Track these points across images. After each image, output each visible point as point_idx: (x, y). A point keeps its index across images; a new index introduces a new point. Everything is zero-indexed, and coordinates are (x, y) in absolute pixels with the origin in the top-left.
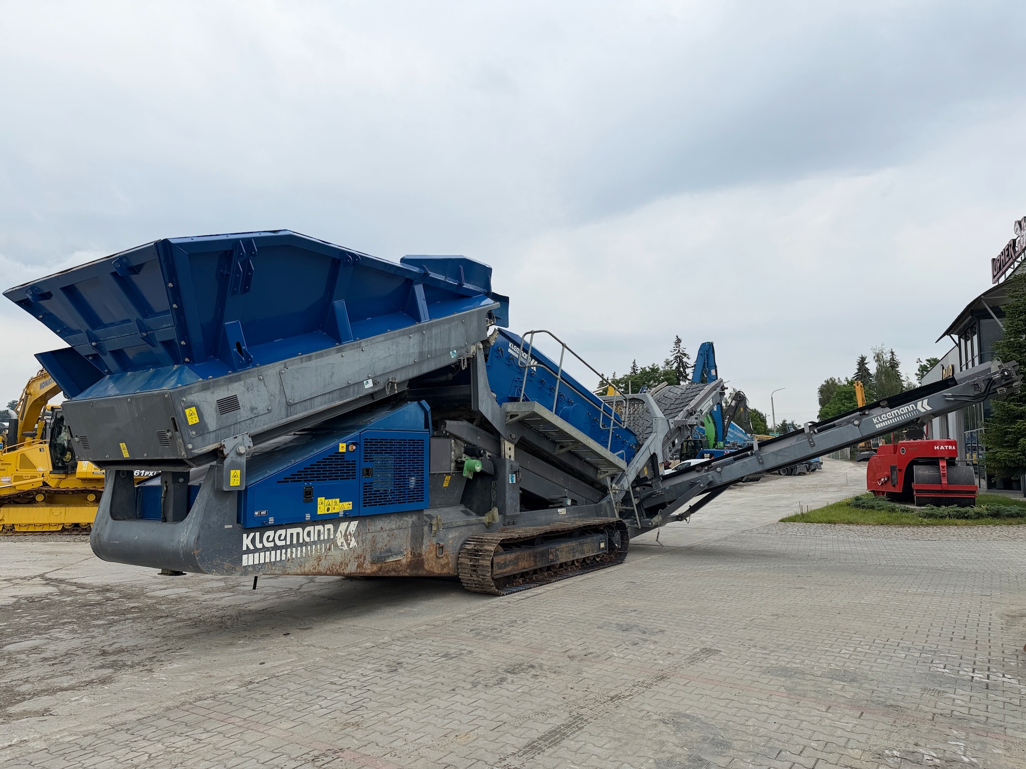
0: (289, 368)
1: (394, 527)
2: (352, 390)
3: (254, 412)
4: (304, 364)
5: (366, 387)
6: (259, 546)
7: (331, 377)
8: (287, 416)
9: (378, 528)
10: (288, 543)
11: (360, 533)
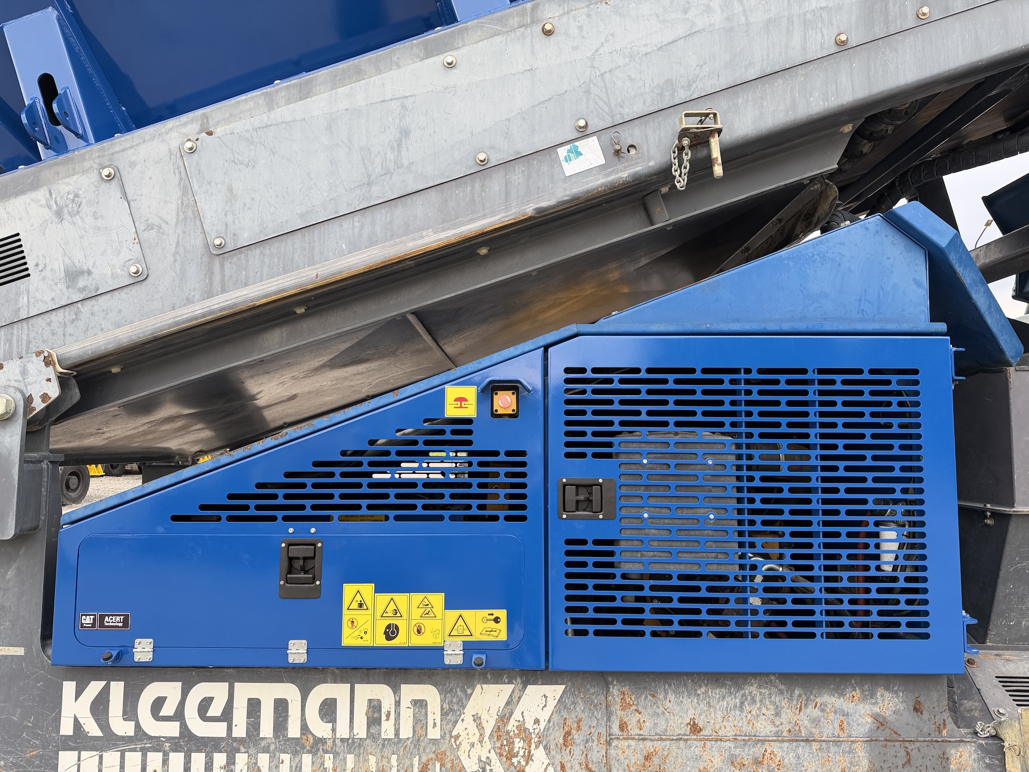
0: (219, 131)
3: (81, 283)
5: (570, 169)
6: (121, 727)
10: (240, 731)
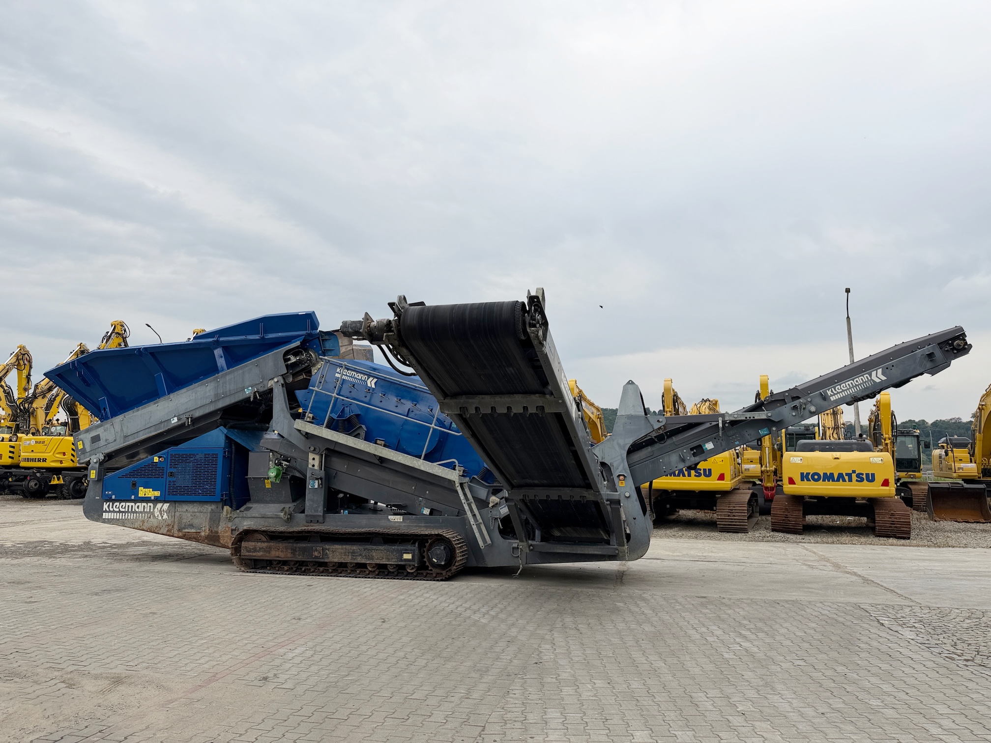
0: (126, 417)
1: (196, 510)
2: (162, 425)
3: (108, 441)
4: (135, 414)
5: (173, 422)
6: (111, 509)
7: (150, 419)
8: (124, 443)
9: (185, 510)
10: (126, 510)
11: (171, 511)
